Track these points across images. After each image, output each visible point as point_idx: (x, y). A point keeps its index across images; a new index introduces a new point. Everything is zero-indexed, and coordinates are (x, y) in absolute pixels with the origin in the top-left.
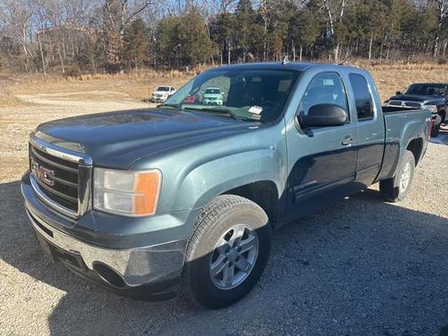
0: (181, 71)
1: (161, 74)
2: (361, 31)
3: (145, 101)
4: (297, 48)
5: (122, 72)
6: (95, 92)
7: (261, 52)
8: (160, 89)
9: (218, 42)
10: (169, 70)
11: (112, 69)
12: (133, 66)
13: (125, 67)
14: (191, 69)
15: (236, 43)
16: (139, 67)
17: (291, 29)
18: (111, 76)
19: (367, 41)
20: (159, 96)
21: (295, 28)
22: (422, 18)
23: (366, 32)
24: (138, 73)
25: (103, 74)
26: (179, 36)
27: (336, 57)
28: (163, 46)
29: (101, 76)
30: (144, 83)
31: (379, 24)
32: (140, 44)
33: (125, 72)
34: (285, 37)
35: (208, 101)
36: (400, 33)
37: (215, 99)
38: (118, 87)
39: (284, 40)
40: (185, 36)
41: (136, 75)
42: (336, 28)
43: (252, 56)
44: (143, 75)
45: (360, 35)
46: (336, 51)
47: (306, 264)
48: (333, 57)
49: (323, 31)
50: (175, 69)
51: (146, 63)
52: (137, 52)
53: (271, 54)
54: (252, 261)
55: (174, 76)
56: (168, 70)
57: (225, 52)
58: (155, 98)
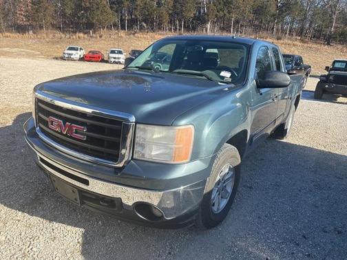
0: (85, 33)
1: (68, 36)
2: (225, 12)
3: (57, 58)
4: (180, 21)
5: (31, 32)
6: (6, 49)
7: (152, 23)
8: (71, 49)
9: (117, 11)
10: (75, 32)
11: (21, 29)
12: (41, 27)
13: (33, 28)
14: (94, 32)
15: (130, 13)
16: (47, 29)
17: (175, 6)
18: (21, 35)
19: (229, 20)
20: (70, 54)
21: (178, 5)
22: (266, 5)
23: (229, 12)
24: (47, 33)
25: (12, 32)
26: (83, 4)
27: (208, 30)
28: (68, 11)
29: (11, 35)
30: (53, 43)
31: (238, 8)
32: (47, 8)
33: (34, 33)
34: (170, 12)
35: (113, 60)
36: (252, 15)
37: (119, 58)
38: (28, 45)
39: (170, 14)
40: (88, 4)
41: (45, 35)
42: (208, 8)
43: (145, 25)
44: (51, 36)
45: (225, 15)
46: (209, 26)
47: (251, 188)
48: (206, 30)
49: (199, 10)
50: (80, 32)
51: (53, 26)
52: (45, 15)
53: (160, 24)
54: (229, 190)
55: (79, 38)
56: (73, 32)
57: (122, 20)
58: (66, 56)
